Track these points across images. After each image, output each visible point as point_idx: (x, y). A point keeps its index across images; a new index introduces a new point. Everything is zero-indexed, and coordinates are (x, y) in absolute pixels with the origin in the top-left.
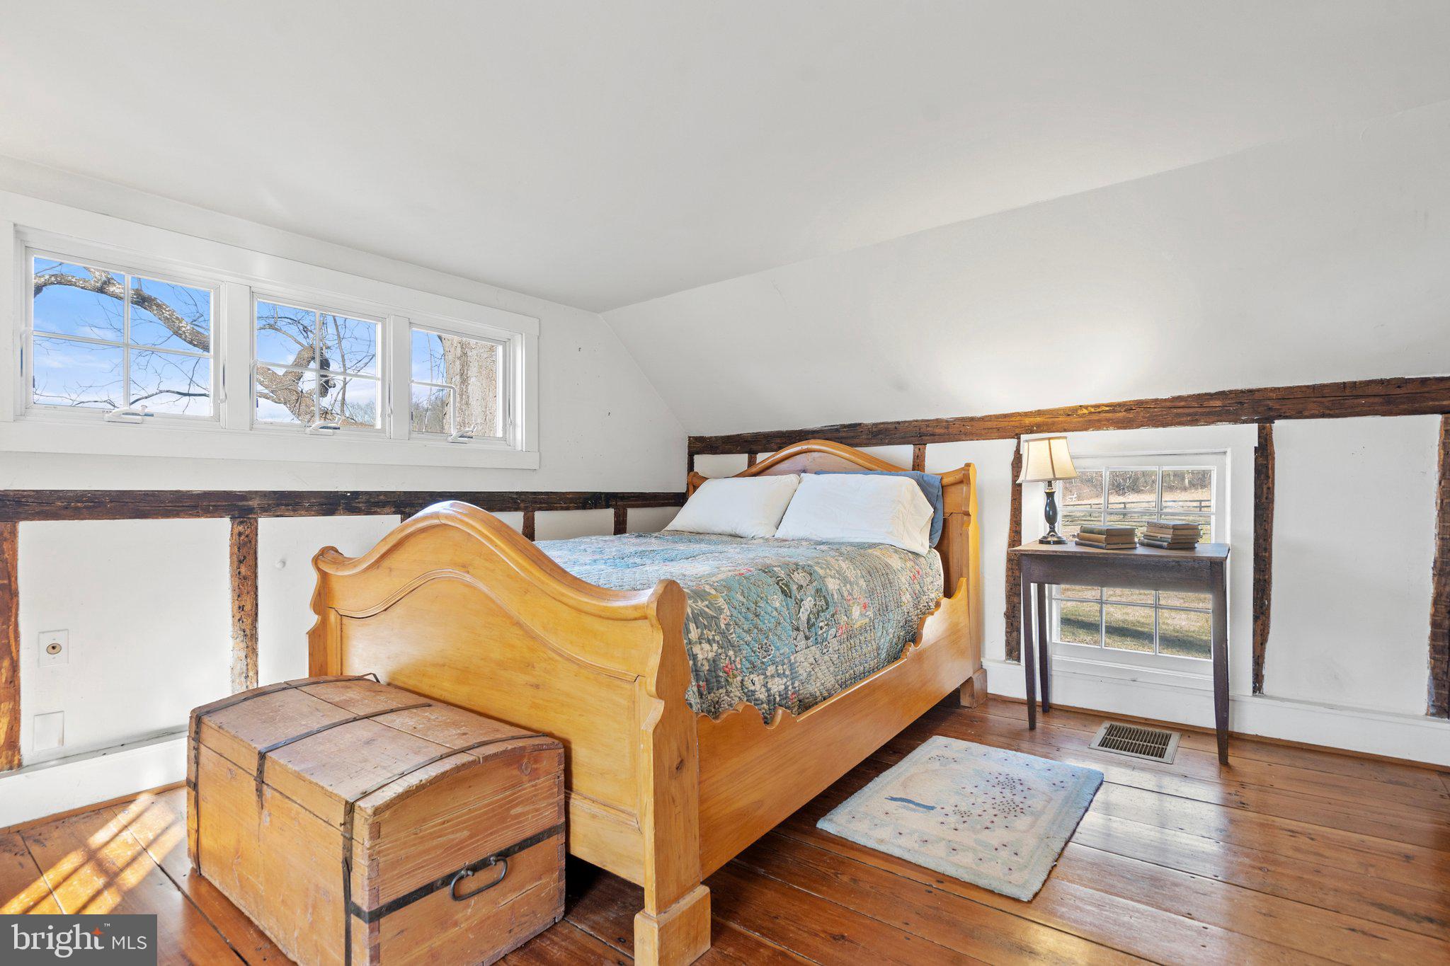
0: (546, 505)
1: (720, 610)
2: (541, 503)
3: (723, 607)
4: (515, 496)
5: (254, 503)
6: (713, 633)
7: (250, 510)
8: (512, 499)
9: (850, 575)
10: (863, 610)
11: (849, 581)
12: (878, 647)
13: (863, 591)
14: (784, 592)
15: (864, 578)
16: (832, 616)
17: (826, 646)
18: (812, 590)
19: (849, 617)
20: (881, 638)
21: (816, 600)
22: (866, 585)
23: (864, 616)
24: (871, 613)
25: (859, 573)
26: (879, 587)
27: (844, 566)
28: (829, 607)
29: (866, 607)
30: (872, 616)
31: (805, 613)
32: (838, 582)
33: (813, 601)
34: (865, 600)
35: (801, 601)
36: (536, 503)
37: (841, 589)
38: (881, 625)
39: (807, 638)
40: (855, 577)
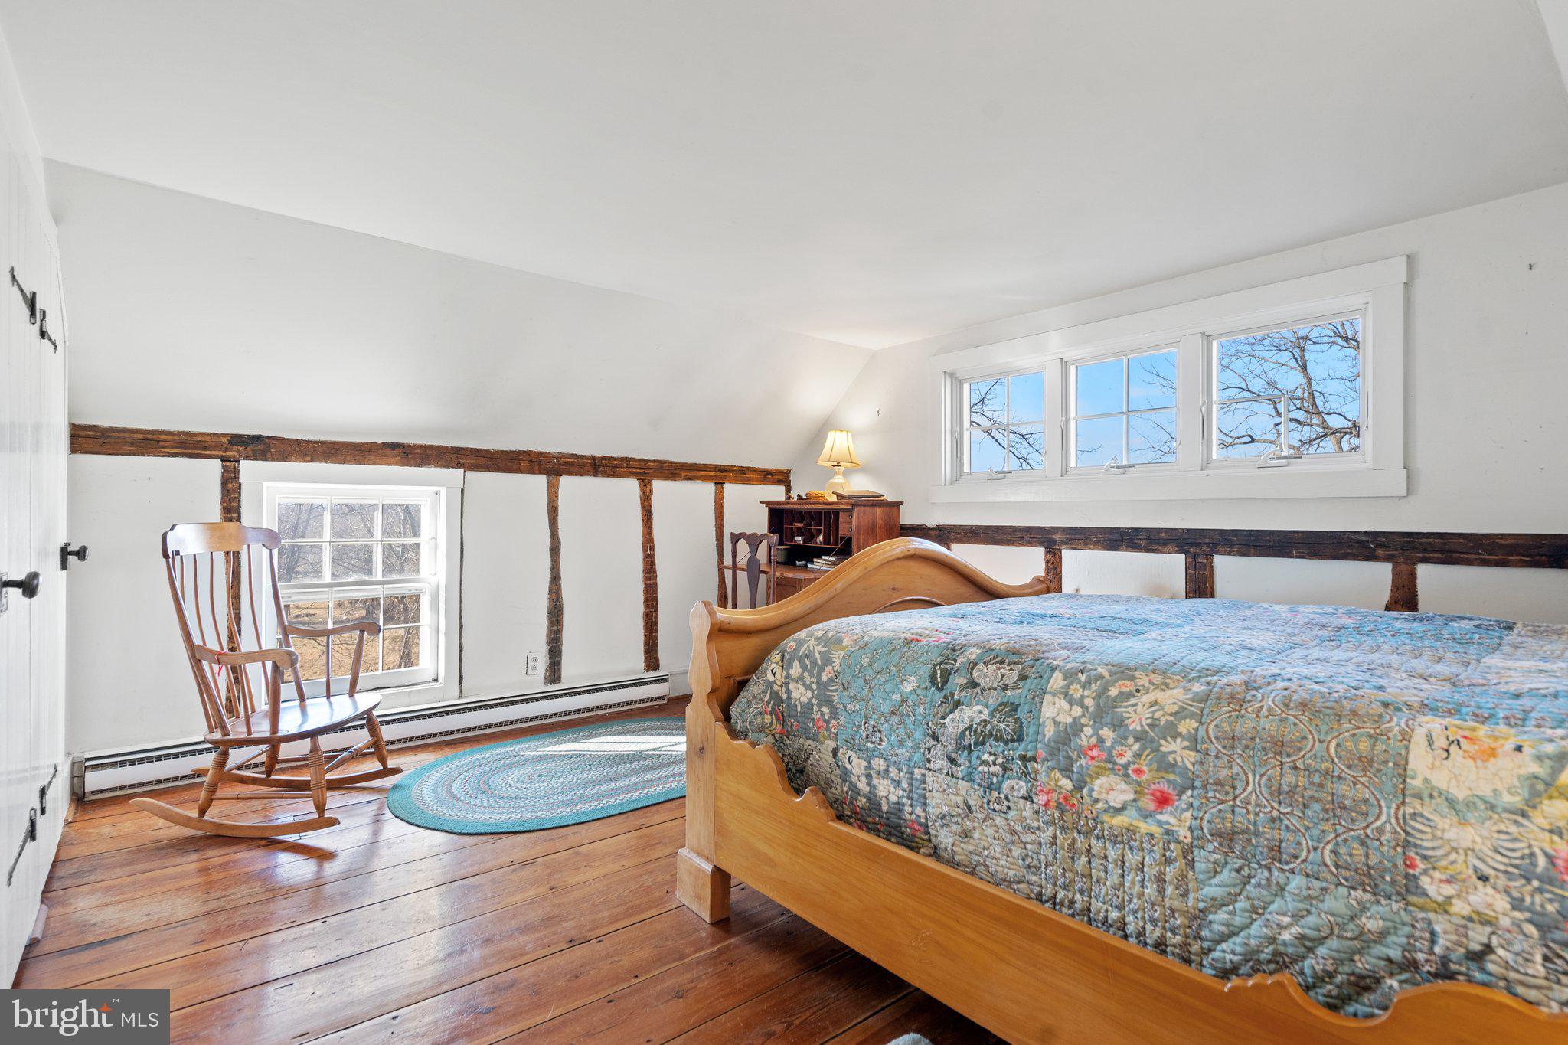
0: (1440, 555)
1: (830, 662)
2: (1425, 550)
3: (834, 660)
4: (1364, 538)
5: (1057, 537)
6: (812, 679)
7: (1054, 542)
8: (1359, 542)
9: (1138, 716)
10: (1147, 803)
11: (1119, 724)
12: (1199, 917)
13: (1165, 766)
14: (933, 678)
15: (1194, 742)
16: (1024, 758)
17: (998, 801)
18: (994, 698)
19: (1079, 787)
20: (1217, 904)
21: (993, 716)
22: (1188, 758)
23: (1146, 816)
24: (1178, 820)
25: (1187, 726)
26: (1254, 788)
27: (1146, 699)
28: (1020, 740)
29: (1163, 801)
30: (1183, 833)
31: (956, 722)
32: (1077, 711)
33: (986, 715)
34: (1164, 786)
35: (958, 703)
36: (1414, 550)
37: (1076, 728)
38: (1226, 875)
39: (953, 761)
40: (1152, 726)
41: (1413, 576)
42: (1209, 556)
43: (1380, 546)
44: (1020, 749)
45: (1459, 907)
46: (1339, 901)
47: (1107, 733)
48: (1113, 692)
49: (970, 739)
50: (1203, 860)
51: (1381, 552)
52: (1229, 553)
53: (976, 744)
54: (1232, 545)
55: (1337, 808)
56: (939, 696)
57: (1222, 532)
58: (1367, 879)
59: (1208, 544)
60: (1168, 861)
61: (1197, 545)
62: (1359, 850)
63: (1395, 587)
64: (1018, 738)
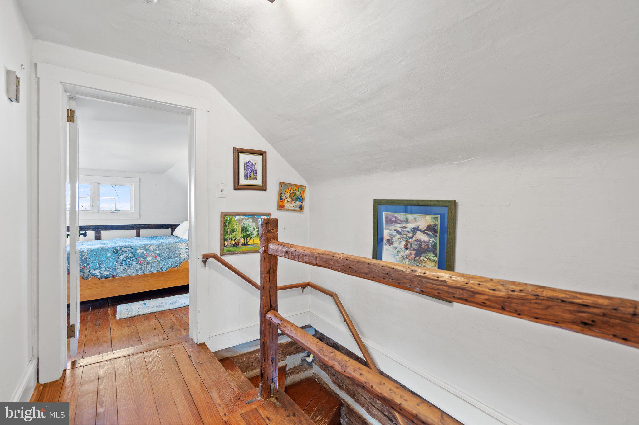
0: (144, 228)
2: (142, 227)
4: (132, 226)
9: (151, 249)
10: (154, 258)
11: (149, 251)
12: (161, 267)
13: (156, 253)
14: (114, 252)
15: (159, 250)
16: (136, 259)
17: (131, 266)
18: (128, 252)
19: (145, 260)
20: (163, 265)
21: (129, 255)
22: (159, 252)
23: (154, 259)
24: (158, 259)
25: (157, 249)
26: (166, 253)
27: (151, 247)
28: (135, 256)
29: (156, 257)
30: (159, 260)
31: (121, 258)
32: (143, 251)
33: (127, 255)
34: (156, 256)
35: (121, 255)
36: (140, 227)
37: (143, 252)
38: (164, 262)
39: (121, 263)
40: (154, 250)
41: (140, 232)
42: (100, 231)
43: (135, 227)
44: (135, 257)
45: (183, 257)
46: (174, 260)
47: (148, 252)
48: (147, 247)
49: (125, 259)
50: (161, 262)
51: (135, 228)
52: (106, 230)
53: (127, 259)
54: (106, 228)
55: (174, 252)
56: (117, 255)
57: (104, 226)
58: (176, 257)
59: (100, 229)
60: (157, 263)
61: (97, 229)
62: (175, 255)
63: (137, 234)
64: (134, 256)
